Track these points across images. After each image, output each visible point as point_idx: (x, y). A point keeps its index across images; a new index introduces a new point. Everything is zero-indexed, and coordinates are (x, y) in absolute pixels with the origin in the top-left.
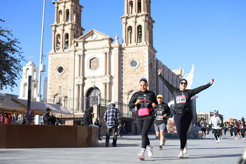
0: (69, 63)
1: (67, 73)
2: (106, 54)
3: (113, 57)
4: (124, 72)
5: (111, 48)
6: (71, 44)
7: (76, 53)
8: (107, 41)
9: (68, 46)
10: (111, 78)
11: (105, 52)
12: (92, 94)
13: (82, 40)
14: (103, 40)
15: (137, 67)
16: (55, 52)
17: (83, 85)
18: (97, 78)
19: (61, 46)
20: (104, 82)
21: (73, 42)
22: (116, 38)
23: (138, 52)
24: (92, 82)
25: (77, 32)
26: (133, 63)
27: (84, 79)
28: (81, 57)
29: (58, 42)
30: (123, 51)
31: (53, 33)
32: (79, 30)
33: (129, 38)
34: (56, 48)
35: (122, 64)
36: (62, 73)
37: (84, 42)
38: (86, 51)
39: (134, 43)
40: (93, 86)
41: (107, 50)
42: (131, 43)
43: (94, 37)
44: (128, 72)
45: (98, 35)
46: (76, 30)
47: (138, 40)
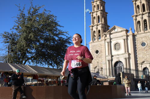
0: (102, 48)
1: (101, 54)
2: (124, 40)
3: (129, 41)
4: (137, 50)
5: (127, 36)
6: (102, 36)
7: (106, 41)
8: (125, 32)
9: (100, 37)
10: (129, 54)
11: (124, 38)
12: (118, 65)
13: (109, 33)
14: (122, 31)
15: (145, 46)
16: (93, 41)
17: (112, 60)
18: (120, 55)
19: (96, 38)
20: (125, 57)
21: (103, 35)
22: (130, 29)
23: (146, 36)
24: (117, 58)
25: (105, 28)
26: (143, 44)
27: (112, 56)
28: (109, 43)
29: (94, 36)
30: (136, 37)
31: (91, 30)
32: (107, 27)
33: (139, 29)
34: (94, 39)
35: (136, 45)
36: (98, 54)
37: (110, 34)
38: (112, 39)
39: (142, 31)
40: (118, 61)
41: (125, 37)
42: (140, 31)
43: (116, 30)
44: (140, 50)
45: (118, 29)
46: (104, 27)
47: (145, 29)
